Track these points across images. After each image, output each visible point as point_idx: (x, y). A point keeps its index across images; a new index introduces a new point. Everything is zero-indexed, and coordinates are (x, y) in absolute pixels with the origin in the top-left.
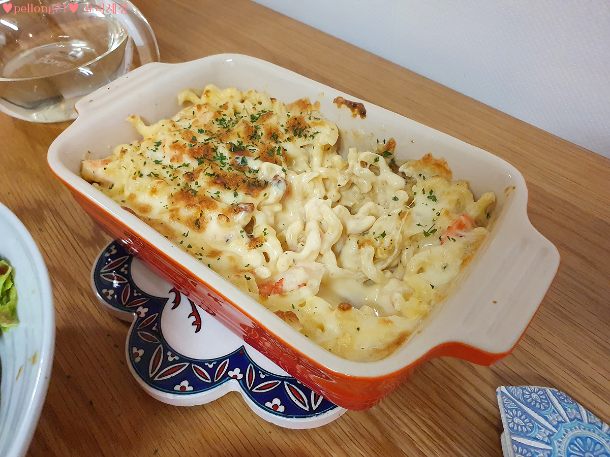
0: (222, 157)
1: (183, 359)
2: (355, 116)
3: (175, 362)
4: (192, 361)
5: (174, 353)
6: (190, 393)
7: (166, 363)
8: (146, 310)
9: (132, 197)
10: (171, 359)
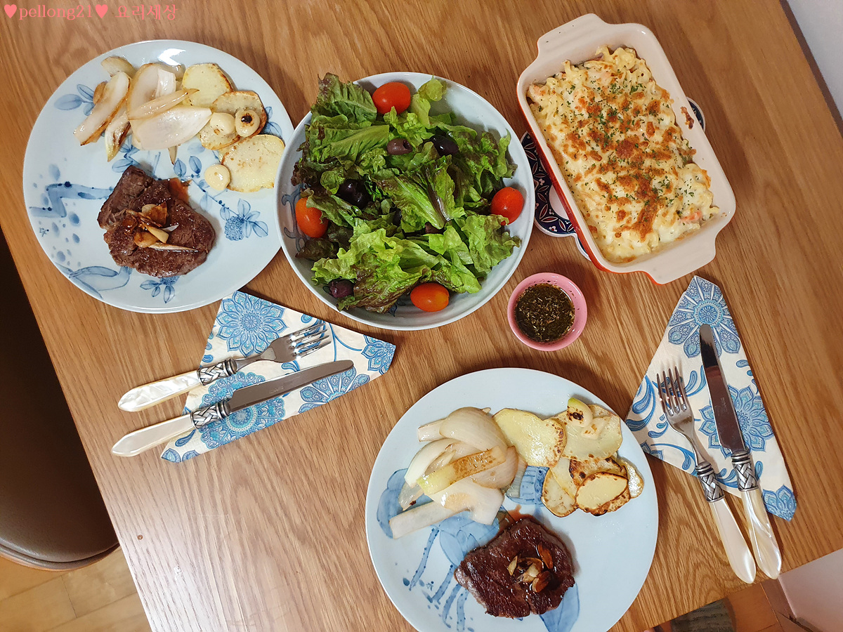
0: (602, 117)
1: (556, 215)
2: (686, 124)
3: (552, 215)
4: (560, 218)
5: (553, 211)
6: (555, 232)
7: (548, 215)
8: (544, 182)
9: (549, 127)
10: (550, 213)
